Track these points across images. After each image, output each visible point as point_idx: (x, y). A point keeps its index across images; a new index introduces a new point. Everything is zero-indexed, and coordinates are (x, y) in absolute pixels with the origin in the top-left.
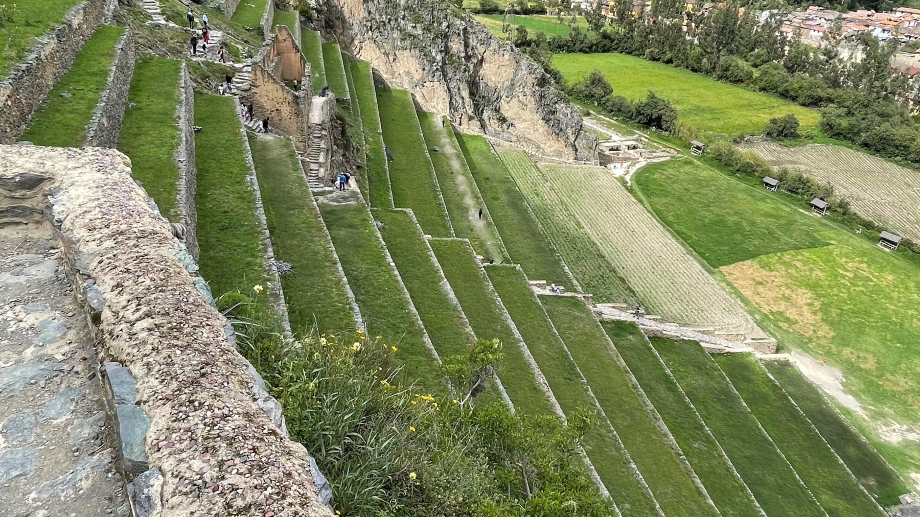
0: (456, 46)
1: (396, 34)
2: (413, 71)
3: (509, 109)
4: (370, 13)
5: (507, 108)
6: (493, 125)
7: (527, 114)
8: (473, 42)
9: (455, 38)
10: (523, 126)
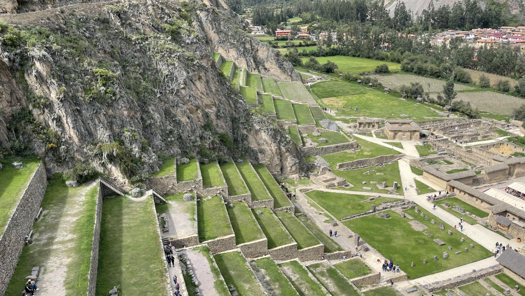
0: (248, 46)
1: (228, 44)
2: (234, 54)
3: (267, 65)
4: (220, 38)
6: (263, 71)
7: (273, 66)
8: (254, 44)
9: (247, 44)
10: (273, 70)
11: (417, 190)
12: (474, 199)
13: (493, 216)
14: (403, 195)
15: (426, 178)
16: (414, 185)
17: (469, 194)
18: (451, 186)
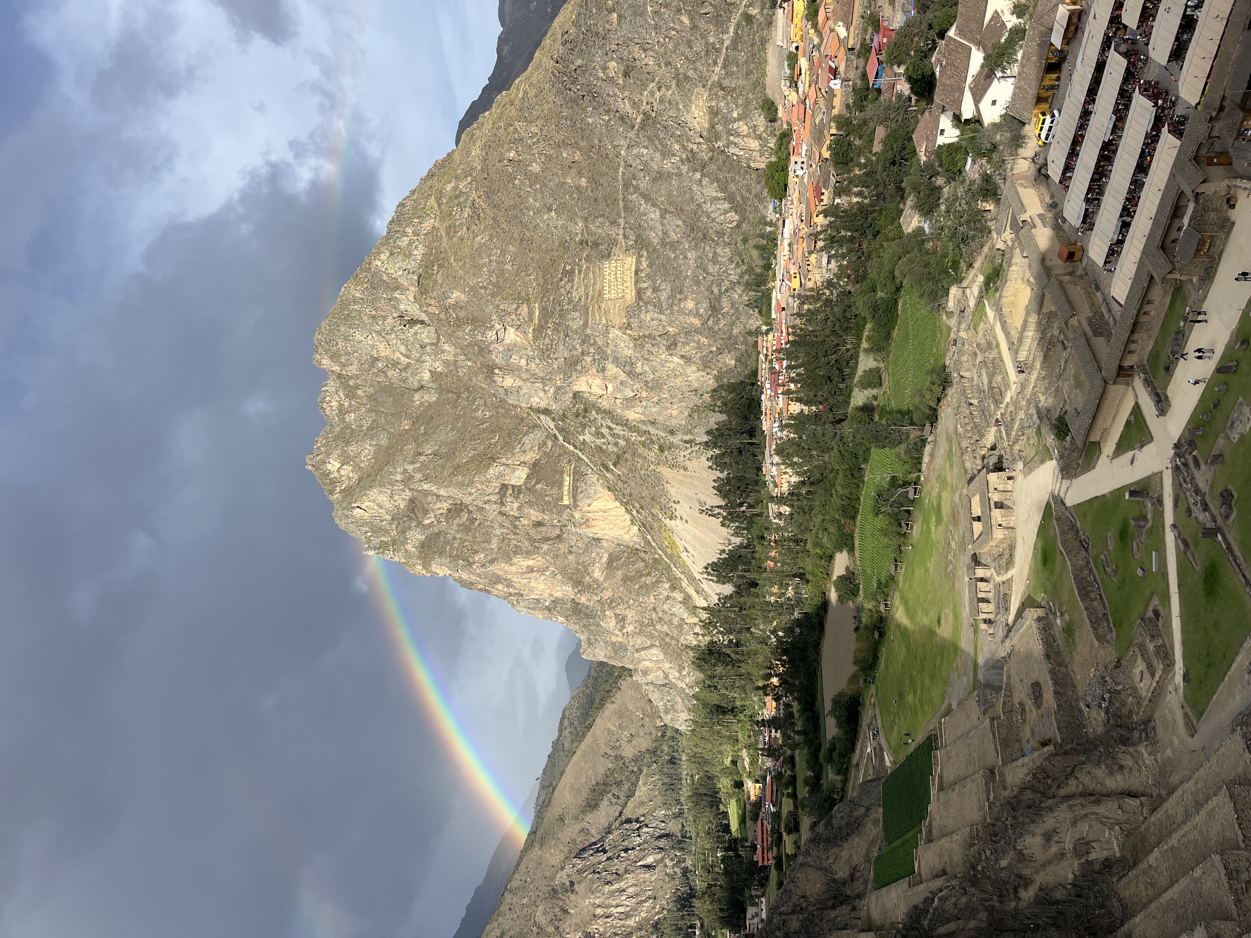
0: (794, 923)
3: (842, 873)
5: (841, 873)
6: (858, 885)
7: (845, 854)
10: (855, 858)
11: (1142, 447)
12: (1143, 319)
13: (1180, 270)
14: (1161, 472)
15: (1105, 432)
16: (1130, 454)
17: (1132, 332)
18: (1118, 375)
